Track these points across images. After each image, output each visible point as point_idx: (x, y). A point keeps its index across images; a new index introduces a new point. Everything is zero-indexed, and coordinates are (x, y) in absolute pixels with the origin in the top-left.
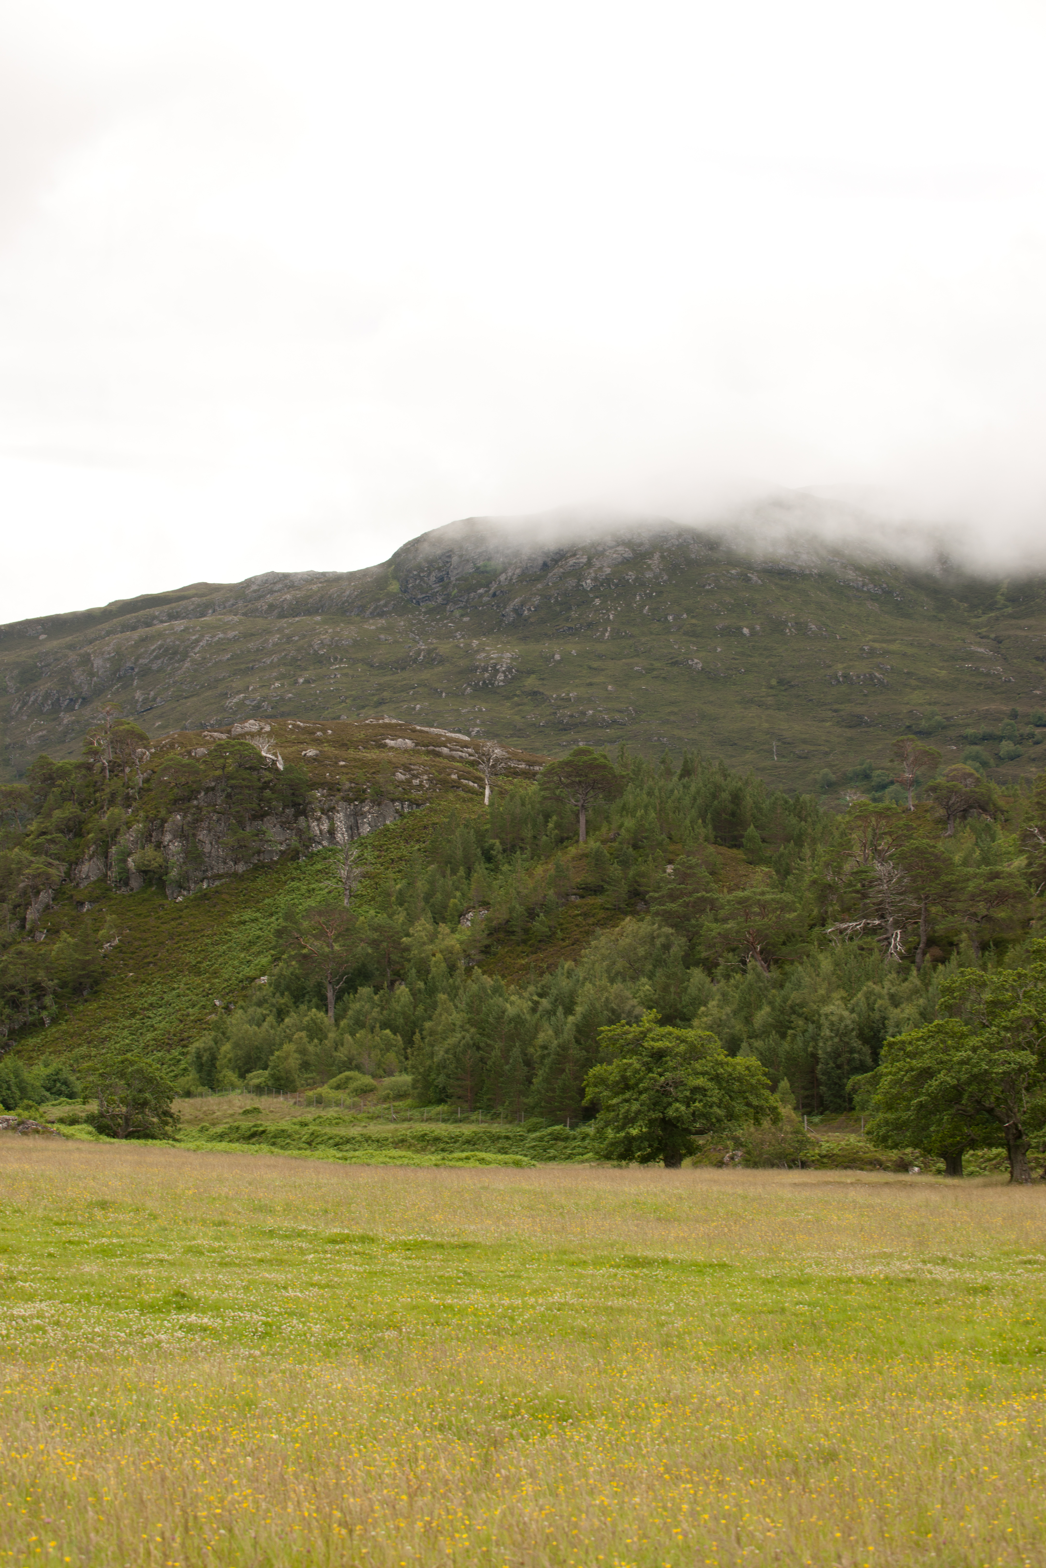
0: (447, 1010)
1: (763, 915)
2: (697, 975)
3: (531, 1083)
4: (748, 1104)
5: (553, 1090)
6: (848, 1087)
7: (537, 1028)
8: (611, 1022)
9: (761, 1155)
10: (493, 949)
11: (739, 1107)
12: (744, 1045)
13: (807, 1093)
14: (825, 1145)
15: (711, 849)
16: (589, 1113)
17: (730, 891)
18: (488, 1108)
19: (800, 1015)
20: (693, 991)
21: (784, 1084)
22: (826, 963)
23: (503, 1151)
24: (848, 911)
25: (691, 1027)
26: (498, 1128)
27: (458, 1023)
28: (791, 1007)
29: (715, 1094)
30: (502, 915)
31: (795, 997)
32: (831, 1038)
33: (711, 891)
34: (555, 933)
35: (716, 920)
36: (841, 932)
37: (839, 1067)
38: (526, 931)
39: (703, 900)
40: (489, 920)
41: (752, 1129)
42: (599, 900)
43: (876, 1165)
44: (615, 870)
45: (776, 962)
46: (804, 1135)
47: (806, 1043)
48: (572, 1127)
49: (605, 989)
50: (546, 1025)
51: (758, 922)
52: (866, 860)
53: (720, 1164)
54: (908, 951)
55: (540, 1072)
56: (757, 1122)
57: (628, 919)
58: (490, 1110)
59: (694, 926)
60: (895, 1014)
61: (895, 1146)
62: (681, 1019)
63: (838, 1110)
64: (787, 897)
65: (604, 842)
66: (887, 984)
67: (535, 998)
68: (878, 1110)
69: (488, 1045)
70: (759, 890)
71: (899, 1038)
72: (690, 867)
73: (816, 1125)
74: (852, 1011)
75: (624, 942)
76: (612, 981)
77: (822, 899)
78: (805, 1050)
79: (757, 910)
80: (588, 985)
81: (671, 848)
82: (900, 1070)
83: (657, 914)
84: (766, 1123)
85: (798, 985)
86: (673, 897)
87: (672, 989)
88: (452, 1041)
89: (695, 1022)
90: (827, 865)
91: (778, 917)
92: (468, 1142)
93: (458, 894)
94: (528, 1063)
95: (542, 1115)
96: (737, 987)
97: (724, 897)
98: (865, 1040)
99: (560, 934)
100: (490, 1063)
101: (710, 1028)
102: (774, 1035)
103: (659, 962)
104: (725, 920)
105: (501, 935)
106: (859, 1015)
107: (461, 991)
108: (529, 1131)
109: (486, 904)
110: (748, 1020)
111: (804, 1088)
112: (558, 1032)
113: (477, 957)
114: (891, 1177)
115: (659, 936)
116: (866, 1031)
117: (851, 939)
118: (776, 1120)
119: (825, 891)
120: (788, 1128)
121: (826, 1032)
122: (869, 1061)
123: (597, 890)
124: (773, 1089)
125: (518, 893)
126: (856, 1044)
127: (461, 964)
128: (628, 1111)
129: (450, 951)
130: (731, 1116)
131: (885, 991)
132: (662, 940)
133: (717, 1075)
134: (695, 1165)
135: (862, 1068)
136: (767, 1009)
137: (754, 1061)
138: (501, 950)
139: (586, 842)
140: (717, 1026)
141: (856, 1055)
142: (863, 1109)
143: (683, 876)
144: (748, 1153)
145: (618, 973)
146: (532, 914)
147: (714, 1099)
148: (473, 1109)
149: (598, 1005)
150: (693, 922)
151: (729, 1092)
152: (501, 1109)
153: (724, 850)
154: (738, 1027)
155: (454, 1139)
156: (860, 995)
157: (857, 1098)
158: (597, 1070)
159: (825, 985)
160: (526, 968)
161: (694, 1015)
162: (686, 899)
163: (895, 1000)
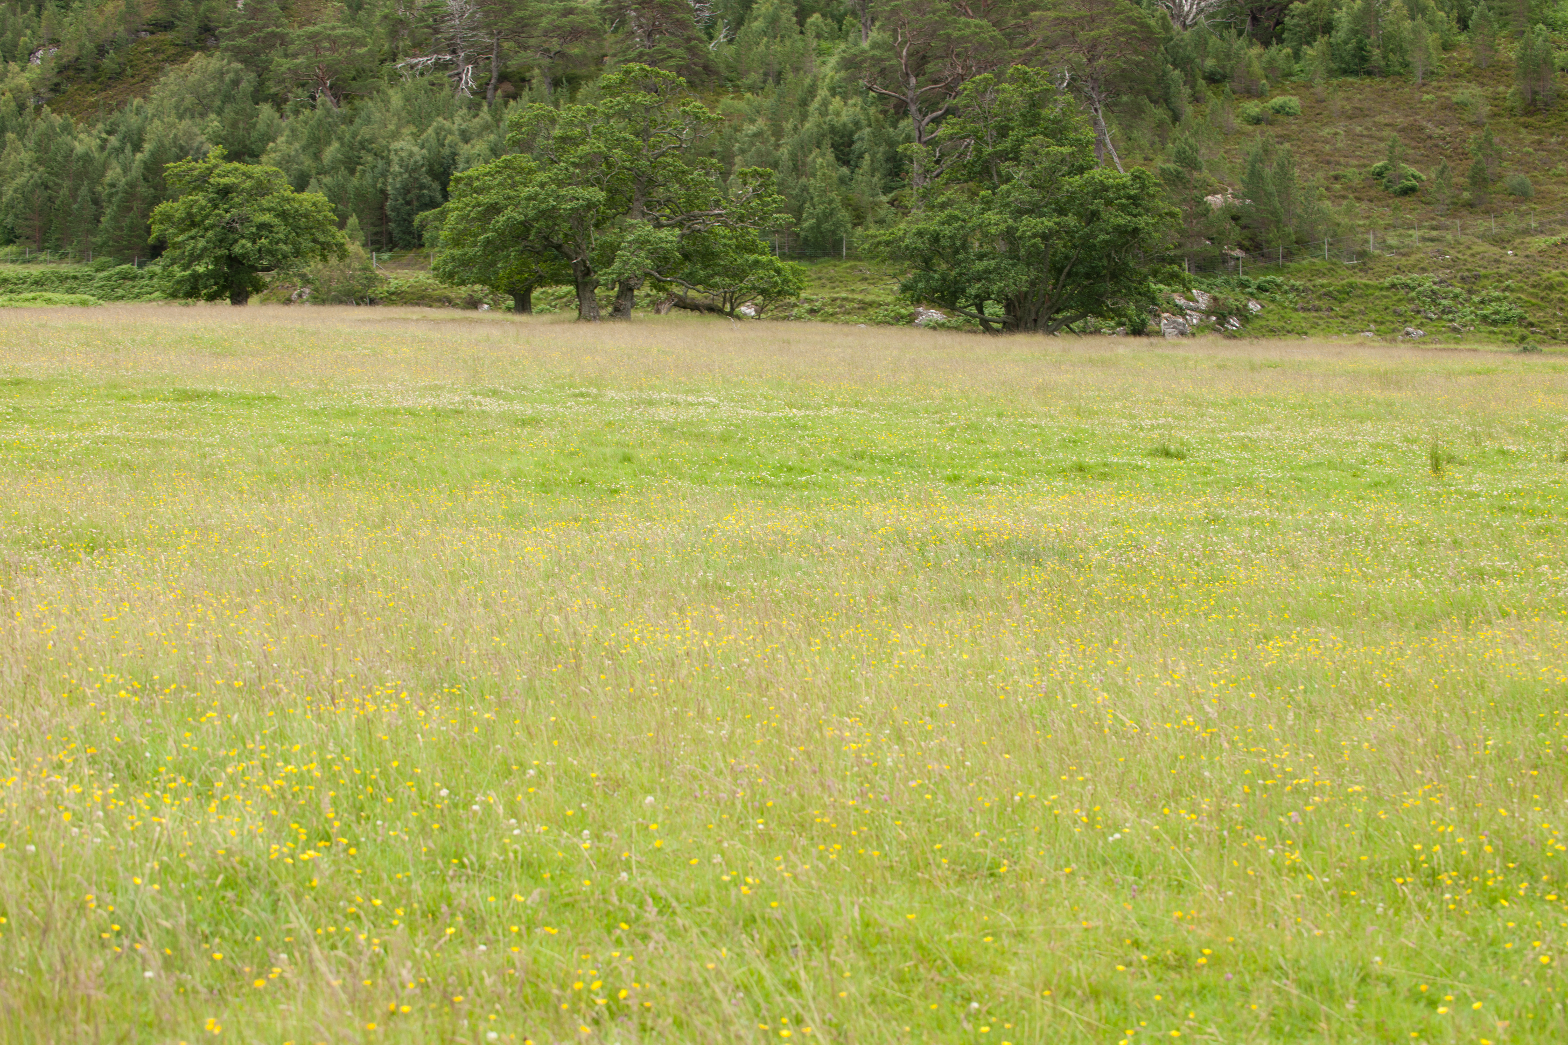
0: (16, 150)
1: (333, 50)
2: (266, 110)
3: (99, 222)
4: (315, 241)
5: (121, 229)
6: (416, 223)
7: (105, 166)
8: (179, 159)
9: (329, 292)
10: (63, 87)
11: (305, 243)
12: (313, 181)
13: (375, 230)
14: (394, 282)
16: (157, 250)
17: (300, 26)
18: (57, 248)
19: (369, 151)
20: (261, 126)
21: (353, 220)
22: (396, 98)
23: (71, 291)
24: (419, 46)
25: (259, 163)
26: (66, 268)
27: (27, 162)
28: (361, 143)
29: (282, 230)
30: (70, 52)
31: (365, 132)
32: (401, 174)
33: (281, 25)
34: (124, 70)
35: (286, 56)
36: (412, 68)
37: (408, 203)
38: (96, 68)
39: (273, 35)
40: (60, 58)
41: (320, 266)
42: (169, 36)
43: (446, 302)
44: (186, 6)
45: (346, 97)
46: (372, 272)
47: (375, 179)
48: (141, 266)
49: (173, 125)
50: (114, 163)
51: (328, 57)
53: (288, 301)
54: (480, 86)
55: (108, 211)
56: (324, 258)
57: (197, 54)
58: (59, 251)
59: (264, 62)
60: (465, 150)
61: (463, 283)
62: (250, 156)
63: (408, 246)
64: (357, 32)
66: (458, 120)
67: (104, 135)
68: (445, 246)
69: (56, 184)
70: (329, 25)
71: (467, 173)
72: (261, 3)
73: (385, 262)
74: (422, 147)
75: (193, 78)
76: (181, 117)
77: (393, 34)
78: (374, 186)
79: (327, 45)
80: (157, 122)
82: (467, 205)
83: (227, 49)
84: (333, 260)
85: (368, 121)
86: (243, 32)
87: (241, 125)
88: (20, 180)
89: (264, 158)
91: (349, 52)
92: (36, 283)
93: (28, 32)
94: (96, 202)
95: (110, 254)
96: (306, 123)
97: (295, 32)
98: (435, 177)
99: (129, 71)
100: (58, 202)
101: (279, 164)
102: (343, 171)
103: (228, 98)
104: (295, 55)
105: (71, 73)
106: (429, 151)
107: (30, 130)
108: (97, 271)
109: (56, 42)
110: (317, 156)
111: (372, 224)
112: (126, 170)
113: (47, 96)
114: (458, 314)
115: (228, 72)
116: (436, 167)
117: (422, 74)
118: (343, 256)
119: (396, 26)
120: (357, 265)
121: (396, 168)
122: (439, 197)
123: (167, 26)
124: (341, 225)
125: (89, 30)
126: (427, 180)
127: (31, 103)
128: (194, 248)
129: (19, 89)
130: (297, 253)
131: (456, 127)
132: (231, 75)
133: (284, 212)
134: (263, 302)
135: (432, 204)
136: (336, 145)
137: (321, 197)
138: (71, 88)
140: (285, 163)
141: (425, 192)
142: (432, 246)
143: (253, 12)
144: (317, 290)
145: (186, 110)
146: (101, 51)
147: (281, 236)
148: (41, 250)
149: (166, 142)
150: (263, 57)
151: (296, 229)
152: (69, 249)
154: (307, 162)
155: (23, 281)
156: (430, 130)
157: (426, 235)
158: (163, 207)
159: (395, 120)
160: (94, 105)
161: (263, 151)
162: (256, 34)
163: (465, 137)
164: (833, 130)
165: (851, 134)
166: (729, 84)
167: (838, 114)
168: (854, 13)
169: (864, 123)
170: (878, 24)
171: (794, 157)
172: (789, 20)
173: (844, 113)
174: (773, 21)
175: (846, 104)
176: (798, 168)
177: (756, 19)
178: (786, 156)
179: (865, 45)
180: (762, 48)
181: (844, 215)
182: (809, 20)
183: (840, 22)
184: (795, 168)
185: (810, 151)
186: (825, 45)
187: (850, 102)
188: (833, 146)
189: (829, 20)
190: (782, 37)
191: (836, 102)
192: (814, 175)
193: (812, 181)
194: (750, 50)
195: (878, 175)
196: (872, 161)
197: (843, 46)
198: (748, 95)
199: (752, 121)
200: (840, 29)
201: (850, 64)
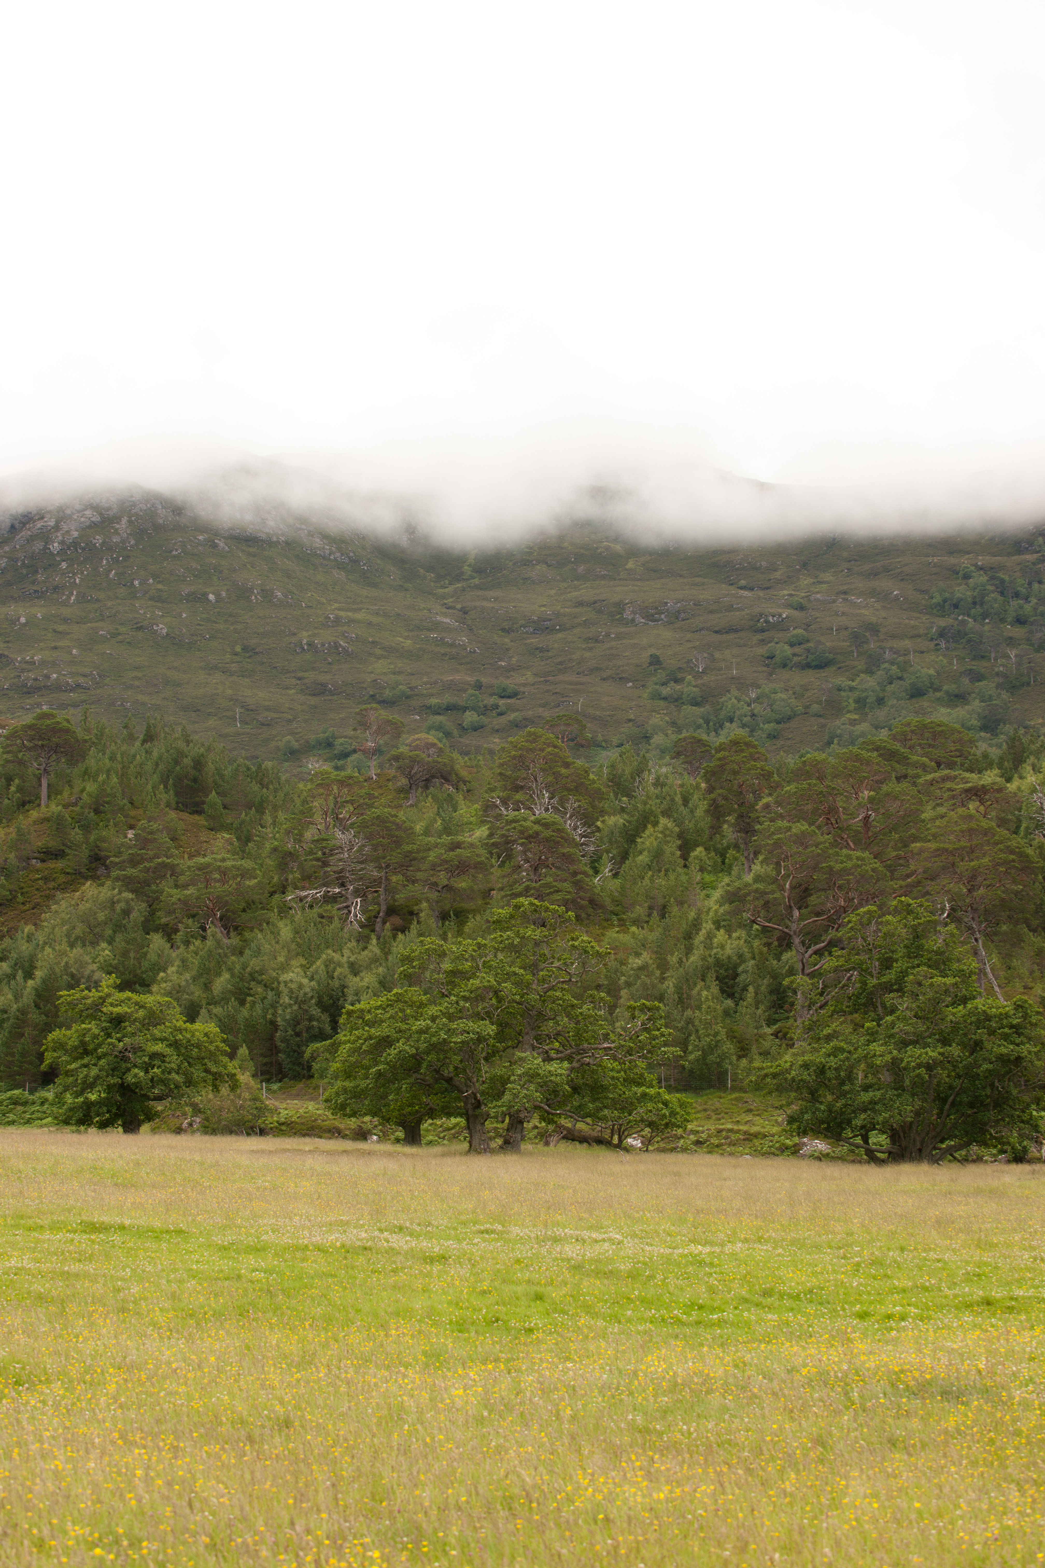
1: (223, 881)
2: (157, 941)
4: (207, 1071)
5: (12, 1054)
6: (307, 1055)
8: (70, 987)
9: (220, 1121)
11: (197, 1073)
12: (203, 1011)
13: (265, 1060)
14: (284, 1113)
15: (173, 815)
16: (48, 1078)
17: (191, 857)
19: (259, 982)
20: (152, 956)
21: (243, 1051)
22: (285, 931)
24: (308, 879)
25: (150, 992)
28: (251, 974)
29: (174, 1060)
31: (254, 964)
32: (290, 1005)
33: (171, 856)
34: (15, 897)
35: (176, 886)
36: (301, 900)
37: (298, 1034)
39: (164, 865)
41: (211, 1096)
42: (60, 864)
43: (335, 1133)
44: (76, 834)
45: (236, 928)
46: (262, 1102)
47: (265, 1010)
48: (32, 1092)
49: (64, 953)
50: (6, 989)
51: (218, 889)
52: (327, 828)
53: (179, 1131)
54: (368, 919)
56: (216, 1089)
57: (89, 883)
59: (154, 892)
60: (354, 982)
61: (354, 1114)
62: (140, 985)
63: (297, 1077)
64: (248, 864)
65: (65, 806)
66: (347, 952)
68: (336, 1078)
70: (220, 857)
71: (358, 1006)
72: (152, 833)
73: (275, 1092)
74: (312, 979)
75: (84, 907)
76: (72, 945)
77: (283, 867)
78: (264, 1017)
79: (217, 876)
80: (48, 950)
81: (132, 813)
82: (359, 1038)
83: (117, 879)
84: (224, 1090)
85: (258, 952)
86: (134, 862)
87: (132, 955)
89: (155, 988)
90: (288, 832)
91: (239, 884)
96: (197, 954)
97: (185, 863)
98: (325, 1008)
99: (20, 899)
101: (169, 994)
102: (233, 1002)
103: (119, 927)
104: (185, 886)
106: (319, 983)
110: (207, 987)
111: (262, 1055)
112: (17, 996)
114: (349, 1145)
115: (119, 901)
116: (326, 999)
117: (311, 907)
118: (234, 1087)
119: (285, 859)
120: (246, 1095)
121: (286, 1000)
122: (328, 1029)
123: (58, 855)
124: (232, 1056)
126: (316, 1011)
128: (87, 1076)
130: (189, 1083)
131: (345, 959)
132: (122, 905)
133: (176, 1042)
134: (154, 1131)
135: (321, 1036)
136: (226, 976)
137: (212, 1028)
139: (47, 806)
140: (176, 992)
141: (315, 1023)
142: (322, 1077)
143: (144, 842)
144: (207, 1119)
145: (77, 938)
147: (173, 1065)
149: (57, 970)
150: (154, 887)
151: (187, 1059)
153: (185, 816)
154: (198, 993)
156: (318, 963)
157: (316, 1066)
158: (56, 1034)
159: (284, 952)
161: (154, 981)
162: (147, 865)
163: (355, 969)
164: (718, 963)
165: (736, 966)
166: (615, 918)
167: (722, 947)
168: (736, 847)
169: (748, 955)
170: (761, 858)
171: (679, 989)
172: (673, 854)
173: (728, 947)
174: (658, 855)
175: (730, 937)
176: (683, 1000)
177: (641, 853)
178: (672, 989)
179: (749, 878)
180: (646, 881)
181: (729, 1047)
182: (692, 854)
183: (723, 855)
184: (681, 1001)
185: (695, 984)
186: (708, 878)
187: (734, 935)
188: (717, 978)
189: (713, 854)
190: (667, 871)
191: (721, 936)
192: (699, 1008)
193: (697, 1013)
194: (635, 883)
195: (762, 1007)
196: (756, 993)
197: (727, 880)
198: (634, 929)
199: (638, 955)
200: (723, 863)
201: (734, 897)
